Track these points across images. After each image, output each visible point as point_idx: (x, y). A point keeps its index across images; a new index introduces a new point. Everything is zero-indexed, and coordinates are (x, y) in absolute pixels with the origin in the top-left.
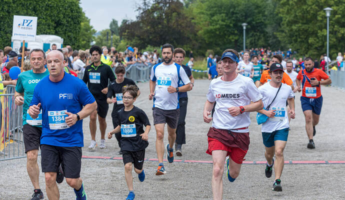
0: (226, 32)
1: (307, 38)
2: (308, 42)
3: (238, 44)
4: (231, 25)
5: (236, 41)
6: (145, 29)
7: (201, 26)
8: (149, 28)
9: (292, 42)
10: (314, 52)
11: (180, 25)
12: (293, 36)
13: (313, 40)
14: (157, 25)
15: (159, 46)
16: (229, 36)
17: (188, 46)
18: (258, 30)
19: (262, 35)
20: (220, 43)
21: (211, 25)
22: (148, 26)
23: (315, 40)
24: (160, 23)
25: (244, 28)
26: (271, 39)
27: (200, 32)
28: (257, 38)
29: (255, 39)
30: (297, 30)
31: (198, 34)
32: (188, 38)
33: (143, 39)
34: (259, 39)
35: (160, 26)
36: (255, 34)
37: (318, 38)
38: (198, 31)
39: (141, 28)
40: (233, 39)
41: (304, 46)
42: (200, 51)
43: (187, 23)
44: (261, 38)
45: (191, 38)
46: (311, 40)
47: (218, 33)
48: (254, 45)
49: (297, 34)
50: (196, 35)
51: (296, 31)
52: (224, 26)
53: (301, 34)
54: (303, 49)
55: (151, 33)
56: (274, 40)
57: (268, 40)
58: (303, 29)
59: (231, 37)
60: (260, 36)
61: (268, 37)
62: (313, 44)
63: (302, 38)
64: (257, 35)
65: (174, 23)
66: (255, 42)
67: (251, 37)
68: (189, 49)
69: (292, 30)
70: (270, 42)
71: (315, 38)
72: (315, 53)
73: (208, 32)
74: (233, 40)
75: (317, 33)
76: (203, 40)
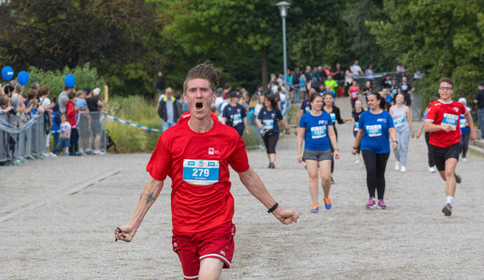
0: (236, 26)
1: (449, 36)
2: (451, 46)
3: (271, 56)
4: (251, 7)
5: (266, 49)
6: (25, 24)
7: (170, 13)
8: (33, 21)
9: (410, 48)
10: (470, 71)
11: (116, 11)
12: (414, 31)
13: (466, 40)
14: (54, 14)
15: (61, 69)
16: (246, 37)
17: (139, 65)
18: (323, 18)
19: (334, 31)
20: (222, 54)
21: (197, 9)
22: (29, 15)
23: (470, 39)
24: (62, 9)
25: (284, 13)
26: (356, 39)
27: (167, 28)
28: (319, 39)
29: (314, 42)
30: (422, 14)
31: (162, 33)
32: (138, 45)
33: (18, 51)
34: (326, 41)
35: (62, 17)
36: (314, 27)
37: (478, 34)
38: (161, 26)
39: (13, 22)
40: (256, 42)
41: (443, 57)
42: (169, 77)
43: (131, 6)
44: (332, 39)
45: (145, 44)
46: (459, 40)
47: (216, 29)
48: (312, 58)
49: (421, 23)
50: (157, 35)
51: (418, 17)
52: (231, 12)
53: (432, 23)
54: (441, 64)
55: (38, 36)
56: (365, 44)
57: (349, 45)
58: (438, 11)
59: (251, 40)
60: (327, 32)
61: (347, 37)
62: (466, 51)
63: (436, 36)
64: (319, 31)
65: (100, 5)
66: (314, 50)
67: (305, 37)
68: (141, 73)
69: (408, 15)
70: (353, 48)
71: (470, 35)
72: (473, 73)
73: (190, 28)
74: (256, 48)
75: (476, 20)
76: (178, 48)
